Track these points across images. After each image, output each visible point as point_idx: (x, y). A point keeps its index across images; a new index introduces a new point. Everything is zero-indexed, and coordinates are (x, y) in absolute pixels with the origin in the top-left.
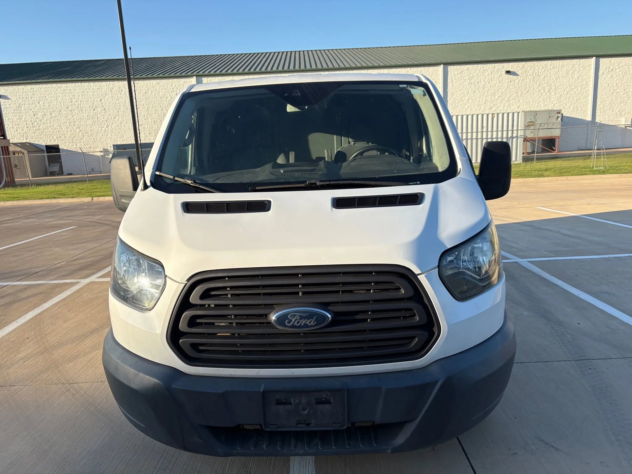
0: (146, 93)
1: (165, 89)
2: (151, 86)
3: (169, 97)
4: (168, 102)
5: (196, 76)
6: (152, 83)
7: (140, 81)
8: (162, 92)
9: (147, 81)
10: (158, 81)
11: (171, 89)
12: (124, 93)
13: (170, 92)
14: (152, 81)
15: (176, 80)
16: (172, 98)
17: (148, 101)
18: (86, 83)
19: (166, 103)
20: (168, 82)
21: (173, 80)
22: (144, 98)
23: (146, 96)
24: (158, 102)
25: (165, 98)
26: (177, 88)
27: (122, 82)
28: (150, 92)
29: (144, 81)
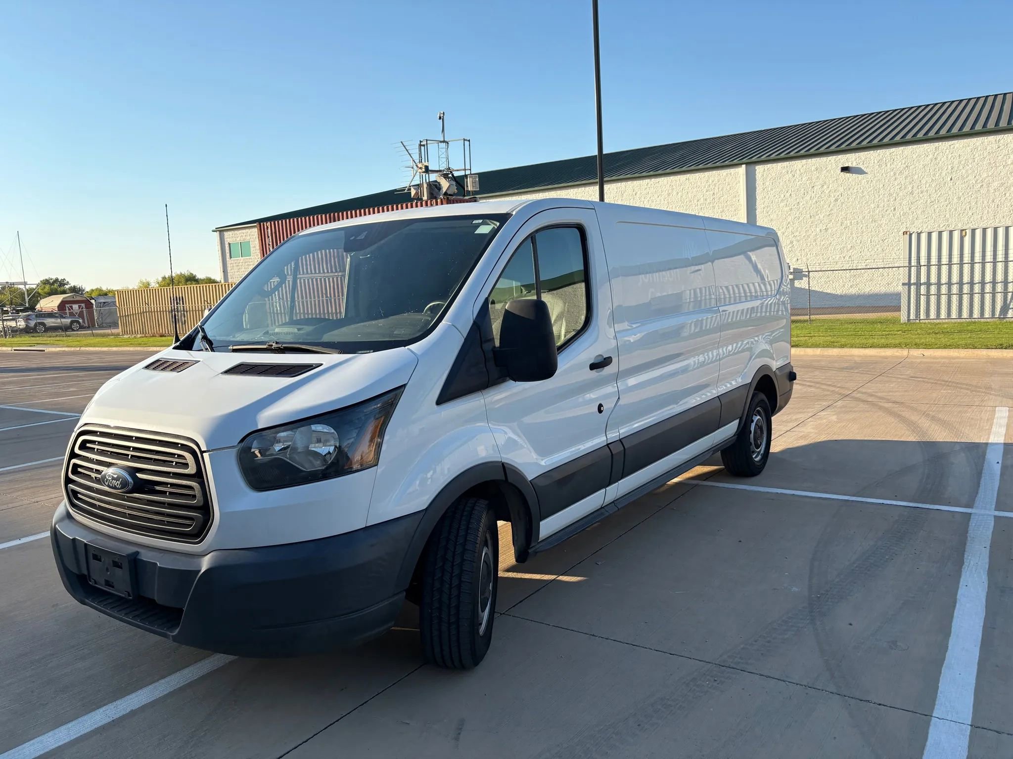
0: (669, 195)
1: (697, 186)
2: (677, 184)
3: (702, 199)
4: (699, 207)
5: (747, 164)
6: (679, 180)
7: (663, 178)
8: (693, 192)
9: (672, 177)
10: (688, 175)
11: (707, 187)
12: (638, 197)
13: (705, 192)
14: (679, 176)
15: (714, 172)
16: (706, 200)
17: (671, 206)
18: (590, 188)
19: (696, 207)
20: (703, 176)
21: (710, 172)
22: (666, 202)
23: (668, 200)
24: (685, 208)
25: (696, 201)
26: (715, 185)
27: (638, 181)
28: (675, 193)
29: (668, 178)
